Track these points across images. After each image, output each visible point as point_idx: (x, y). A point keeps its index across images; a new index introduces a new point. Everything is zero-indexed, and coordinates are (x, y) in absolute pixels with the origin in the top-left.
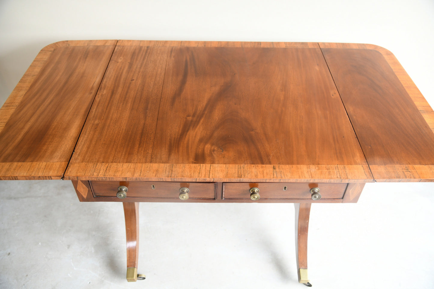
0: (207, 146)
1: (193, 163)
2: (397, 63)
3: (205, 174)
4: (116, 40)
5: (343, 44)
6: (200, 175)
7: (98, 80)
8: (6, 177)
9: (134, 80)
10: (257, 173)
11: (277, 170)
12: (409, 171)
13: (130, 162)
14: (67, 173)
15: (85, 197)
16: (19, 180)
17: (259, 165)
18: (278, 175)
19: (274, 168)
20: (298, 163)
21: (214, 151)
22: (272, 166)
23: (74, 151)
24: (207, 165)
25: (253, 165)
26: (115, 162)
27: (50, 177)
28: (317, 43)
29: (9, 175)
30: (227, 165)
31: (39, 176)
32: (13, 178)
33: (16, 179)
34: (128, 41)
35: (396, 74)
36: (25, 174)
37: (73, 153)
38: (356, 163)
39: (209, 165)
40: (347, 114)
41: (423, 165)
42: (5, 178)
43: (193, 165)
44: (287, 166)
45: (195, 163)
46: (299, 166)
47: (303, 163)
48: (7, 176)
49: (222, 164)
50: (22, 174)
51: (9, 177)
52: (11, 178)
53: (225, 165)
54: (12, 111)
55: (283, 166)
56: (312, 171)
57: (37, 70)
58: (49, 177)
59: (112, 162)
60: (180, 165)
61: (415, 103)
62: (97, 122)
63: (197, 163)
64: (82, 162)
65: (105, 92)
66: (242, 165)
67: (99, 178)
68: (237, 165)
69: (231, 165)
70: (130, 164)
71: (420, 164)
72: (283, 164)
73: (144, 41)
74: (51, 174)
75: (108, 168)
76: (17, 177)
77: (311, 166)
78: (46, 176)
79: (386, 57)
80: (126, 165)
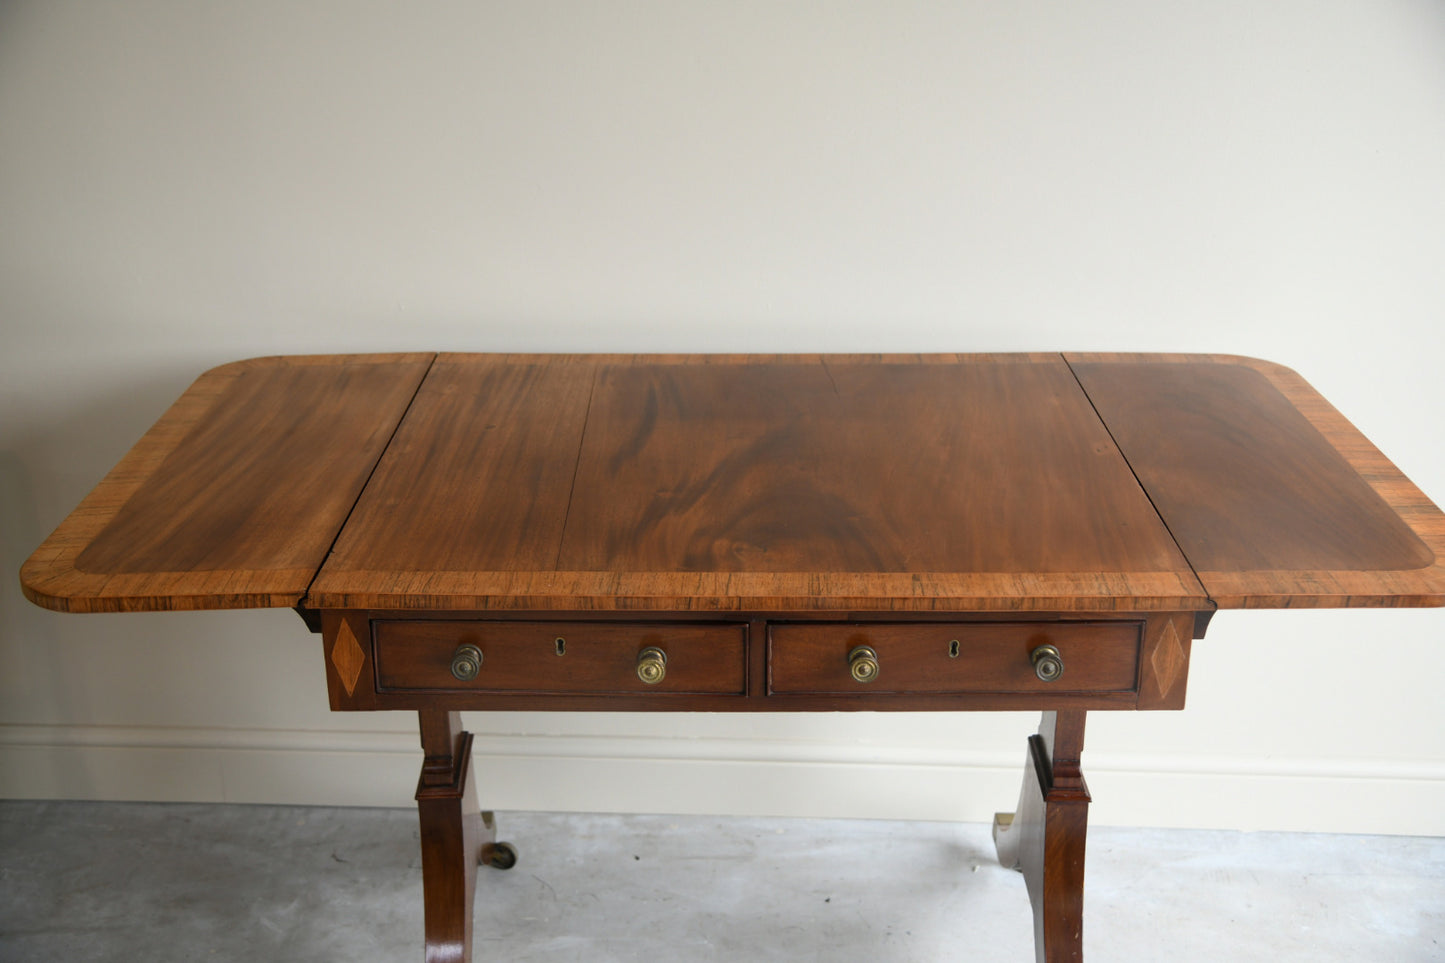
0: (717, 543)
1: (678, 570)
2: (1303, 388)
3: (714, 588)
4: (430, 354)
5: (1140, 355)
6: (701, 590)
7: (387, 426)
8: (140, 598)
9: (494, 427)
10: (866, 588)
11: (925, 581)
12: (1315, 582)
13: (495, 569)
14: (317, 586)
15: (350, 688)
16: (175, 609)
17: (871, 574)
18: (925, 591)
19: (915, 578)
20: (986, 570)
21: (739, 550)
22: (911, 575)
23: (331, 550)
24: (720, 574)
25: (853, 574)
26: (452, 570)
27: (266, 597)
28: (1056, 353)
29: (145, 595)
30: (778, 575)
31: (235, 592)
32: (160, 601)
33: (165, 609)
34: (469, 355)
35: (1298, 409)
36: (195, 592)
37: (327, 555)
38: (1159, 570)
39: (727, 575)
40: (1141, 485)
41: (1358, 570)
42: (133, 605)
43: (680, 574)
44: (955, 575)
45: (684, 571)
46: (988, 575)
47: (1000, 569)
48: (141, 595)
49: (762, 571)
50: (186, 592)
51: (149, 598)
52: (152, 603)
53: (772, 574)
54: (134, 486)
55: (943, 575)
56: (1026, 584)
57: (197, 412)
58: (263, 595)
59: (444, 570)
60: (640, 574)
61: (1352, 462)
62: (391, 501)
63: (690, 571)
64: (359, 569)
65: (409, 448)
66: (821, 575)
67: (408, 601)
68: (807, 574)
69: (789, 575)
70: (496, 574)
71: (1351, 568)
72: (941, 571)
73: (518, 356)
74: (269, 589)
75: (434, 581)
76: (170, 597)
77: (1024, 575)
78: (254, 595)
79: (1273, 379)
80: (483, 576)
